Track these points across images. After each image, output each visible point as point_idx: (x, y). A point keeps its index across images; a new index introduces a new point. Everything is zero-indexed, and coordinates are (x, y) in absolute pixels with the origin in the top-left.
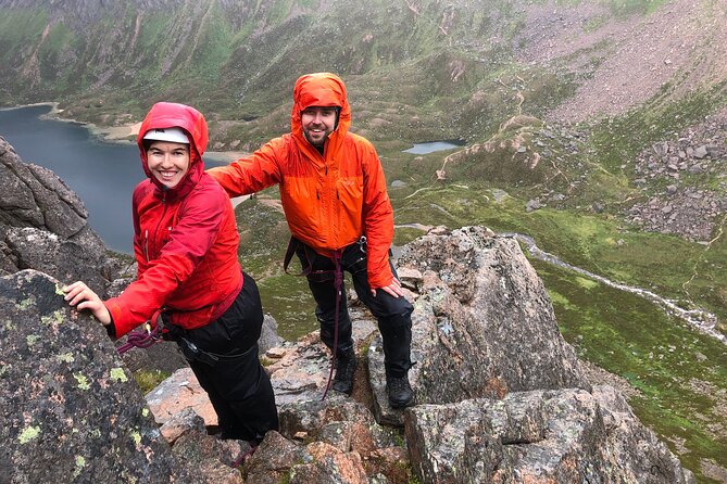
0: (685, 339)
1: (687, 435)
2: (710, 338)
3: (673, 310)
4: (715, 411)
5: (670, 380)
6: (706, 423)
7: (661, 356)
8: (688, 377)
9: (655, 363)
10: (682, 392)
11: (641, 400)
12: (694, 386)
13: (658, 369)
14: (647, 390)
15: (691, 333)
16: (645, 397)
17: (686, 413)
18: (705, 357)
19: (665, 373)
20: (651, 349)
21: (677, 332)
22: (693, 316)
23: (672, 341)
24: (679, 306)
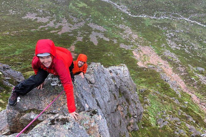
0: (119, 14)
1: (117, 39)
2: (125, 13)
3: (116, 6)
4: (125, 32)
5: (114, 25)
6: (122, 35)
7: (112, 19)
8: (119, 24)
9: (111, 22)
10: (117, 28)
11: (106, 32)
12: (120, 26)
13: (112, 23)
14: (108, 29)
15: (121, 12)
16: (107, 31)
17: (118, 33)
18: (123, 18)
19: (113, 24)
20: (110, 18)
21: (117, 12)
22: (121, 7)
23: (115, 15)
24: (118, 5)
